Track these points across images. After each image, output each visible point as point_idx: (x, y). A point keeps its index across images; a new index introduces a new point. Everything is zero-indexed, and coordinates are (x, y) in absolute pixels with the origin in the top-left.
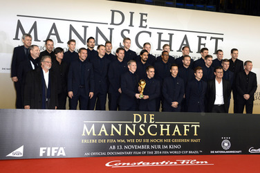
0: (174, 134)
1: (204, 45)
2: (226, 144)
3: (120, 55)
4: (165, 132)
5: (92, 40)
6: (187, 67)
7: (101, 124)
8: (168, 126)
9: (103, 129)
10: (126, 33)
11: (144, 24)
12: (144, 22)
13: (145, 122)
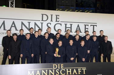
0: (73, 74)
1: (88, 29)
3: (46, 36)
4: (69, 73)
5: (32, 29)
6: (77, 40)
7: (37, 70)
8: (70, 70)
9: (38, 73)
10: (49, 25)
11: (58, 20)
12: (58, 19)
13: (59, 68)
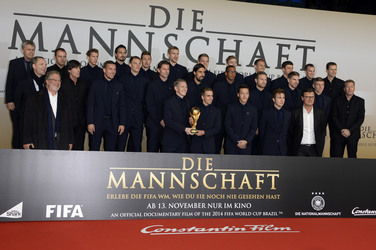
0: (241, 188)
1: (287, 56)
2: (318, 202)
3: (164, 71)
4: (228, 184)
5: (122, 50)
6: (261, 90)
7: (135, 172)
8: (233, 175)
9: (138, 179)
10: (171, 40)
11: (199, 26)
12: (198, 23)
13: (199, 169)
